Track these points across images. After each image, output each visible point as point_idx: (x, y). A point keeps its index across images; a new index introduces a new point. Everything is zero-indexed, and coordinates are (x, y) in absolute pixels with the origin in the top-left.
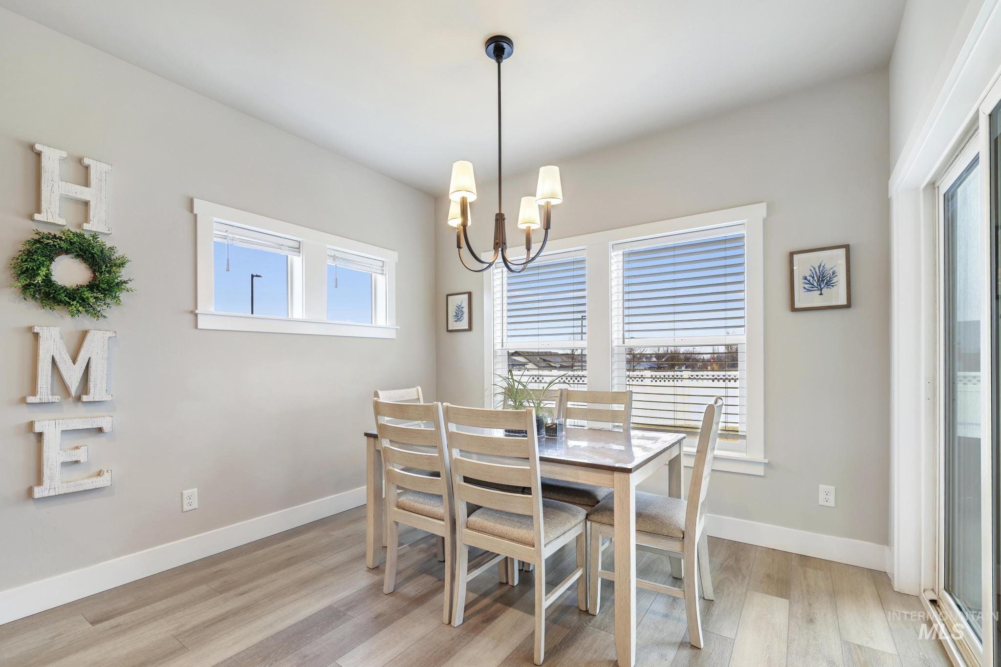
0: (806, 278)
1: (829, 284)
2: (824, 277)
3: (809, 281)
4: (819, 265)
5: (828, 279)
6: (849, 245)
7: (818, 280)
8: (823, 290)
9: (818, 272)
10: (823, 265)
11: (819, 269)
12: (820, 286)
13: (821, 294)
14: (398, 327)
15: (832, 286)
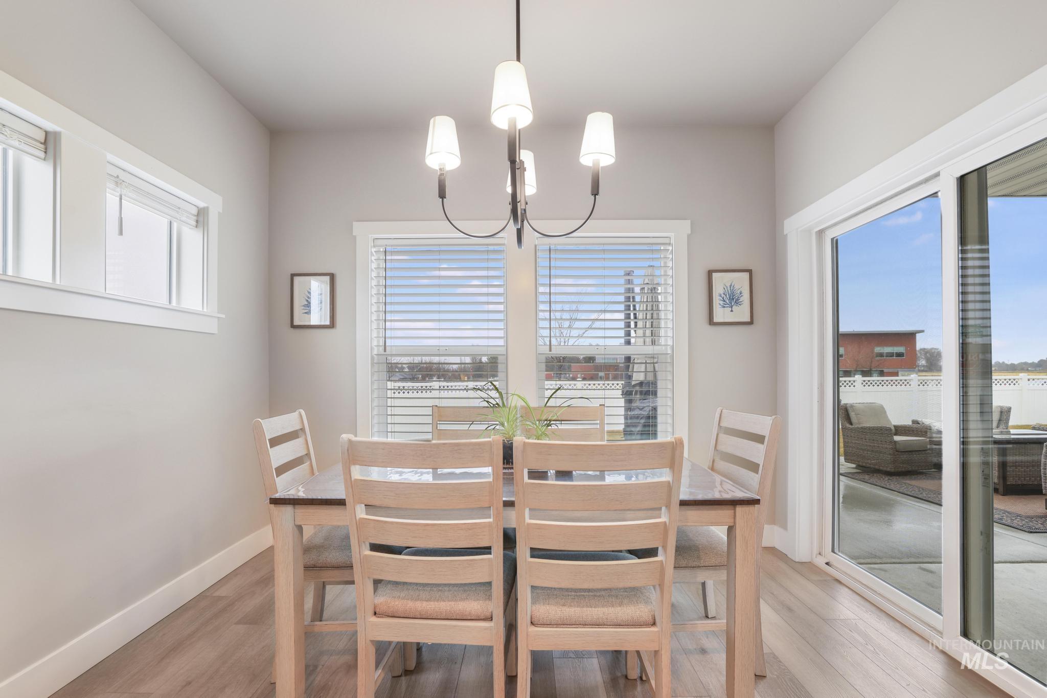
0: (720, 296)
1: (738, 302)
2: (734, 295)
3: (723, 298)
4: (730, 284)
5: (737, 298)
6: (751, 270)
7: (730, 299)
8: (733, 307)
9: (729, 290)
10: (733, 285)
11: (730, 288)
12: (731, 303)
13: (732, 311)
14: (223, 316)
15: (740, 304)
